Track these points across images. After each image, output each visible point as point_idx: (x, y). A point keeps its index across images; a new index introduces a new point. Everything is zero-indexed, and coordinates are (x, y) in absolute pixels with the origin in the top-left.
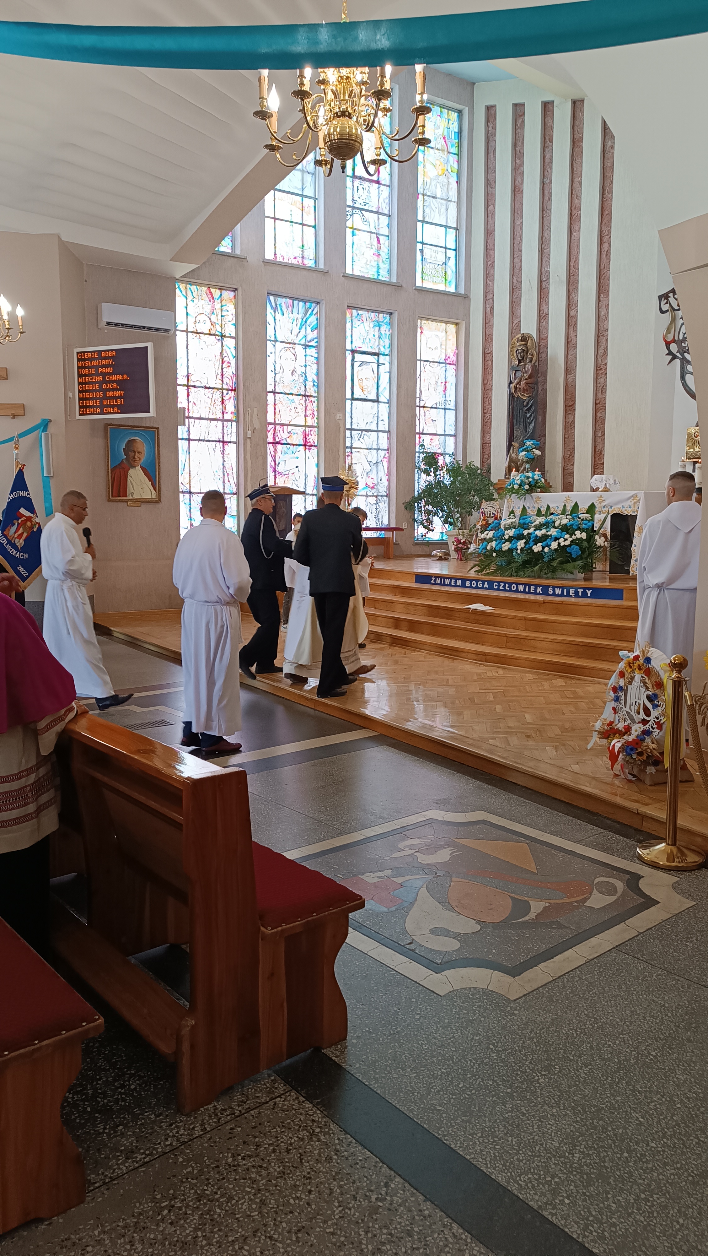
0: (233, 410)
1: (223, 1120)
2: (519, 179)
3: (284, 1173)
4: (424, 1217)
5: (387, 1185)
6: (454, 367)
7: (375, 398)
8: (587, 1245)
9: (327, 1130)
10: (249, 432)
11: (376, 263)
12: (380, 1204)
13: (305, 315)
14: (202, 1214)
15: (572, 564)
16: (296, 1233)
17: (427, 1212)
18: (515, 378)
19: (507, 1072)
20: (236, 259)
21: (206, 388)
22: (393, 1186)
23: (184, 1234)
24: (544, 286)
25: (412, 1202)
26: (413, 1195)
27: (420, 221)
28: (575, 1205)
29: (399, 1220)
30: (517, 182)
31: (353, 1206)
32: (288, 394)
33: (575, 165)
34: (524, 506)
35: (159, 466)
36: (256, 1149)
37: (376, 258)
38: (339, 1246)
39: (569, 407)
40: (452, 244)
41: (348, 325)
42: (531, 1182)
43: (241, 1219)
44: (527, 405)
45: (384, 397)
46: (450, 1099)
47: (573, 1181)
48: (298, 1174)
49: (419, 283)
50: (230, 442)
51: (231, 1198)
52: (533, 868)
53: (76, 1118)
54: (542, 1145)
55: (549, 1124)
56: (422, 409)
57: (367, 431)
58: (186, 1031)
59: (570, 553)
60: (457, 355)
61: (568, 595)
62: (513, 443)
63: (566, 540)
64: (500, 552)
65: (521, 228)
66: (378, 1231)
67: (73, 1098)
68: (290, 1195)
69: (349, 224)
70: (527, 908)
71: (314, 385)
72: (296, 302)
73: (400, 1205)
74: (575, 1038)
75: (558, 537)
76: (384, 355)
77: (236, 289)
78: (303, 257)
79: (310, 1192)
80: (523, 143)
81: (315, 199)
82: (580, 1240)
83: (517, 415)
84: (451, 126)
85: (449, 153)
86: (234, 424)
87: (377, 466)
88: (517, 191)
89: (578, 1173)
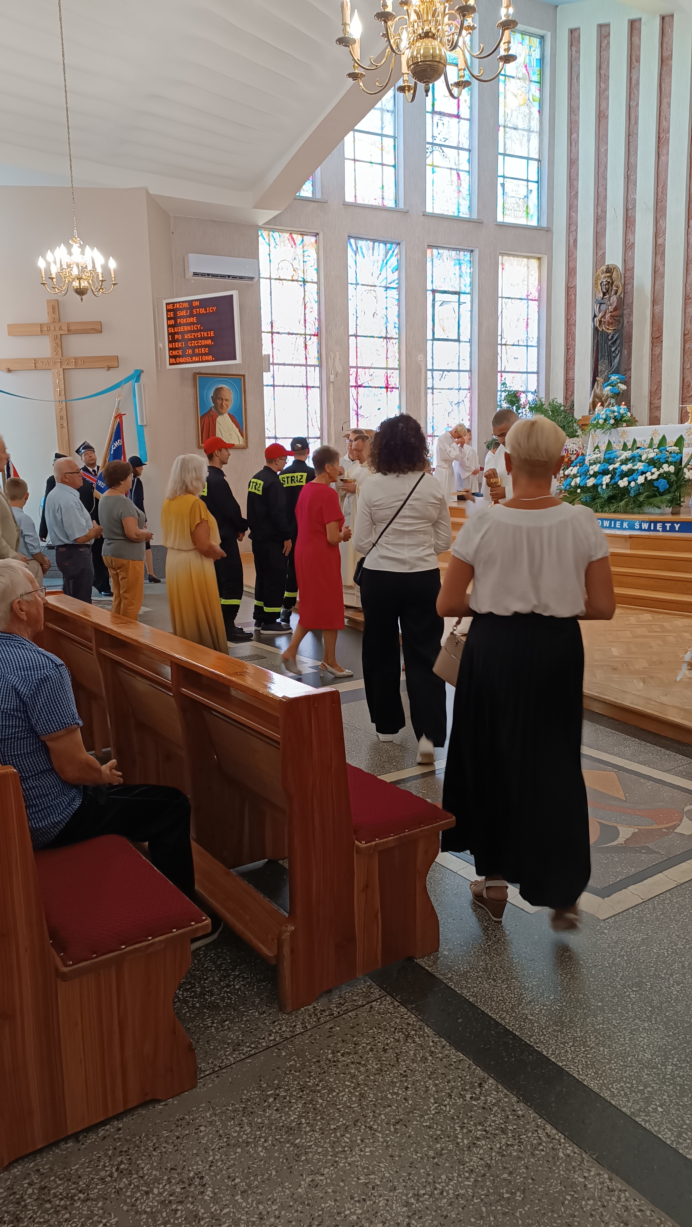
0: (316, 355)
1: (322, 1020)
2: (604, 104)
3: (381, 1070)
4: (518, 1117)
5: (480, 1085)
6: (536, 303)
7: (456, 338)
8: (681, 1151)
9: (421, 1033)
10: (332, 377)
11: (457, 200)
12: (473, 1102)
13: (386, 257)
14: (305, 1103)
15: (659, 498)
16: (394, 1125)
17: (520, 1112)
18: (600, 311)
19: (597, 987)
20: (316, 204)
21: (289, 334)
22: (487, 1087)
23: (289, 1120)
24: (630, 214)
25: (506, 1102)
26: (506, 1096)
27: (501, 154)
28: (668, 1114)
29: (494, 1119)
30: (602, 107)
31: (449, 1104)
32: (370, 337)
33: (663, 85)
34: (609, 442)
35: (246, 412)
36: (355, 1048)
37: (456, 194)
38: (436, 1139)
39: (657, 339)
40: (534, 177)
41: (429, 264)
42: (623, 1090)
43: (342, 1109)
44: (612, 339)
45: (465, 336)
46: (541, 1010)
47: (666, 1091)
48: (394, 1071)
49: (500, 219)
50: (313, 387)
51: (332, 1090)
52: (621, 795)
53: (186, 1013)
54: (634, 1056)
55: (641, 1037)
56: (503, 347)
57: (449, 371)
58: (286, 936)
59: (658, 487)
60: (540, 292)
61: (655, 530)
62: (597, 378)
63: (653, 474)
64: (584, 489)
65: (606, 155)
66: (473, 1128)
67: (183, 995)
68: (388, 1090)
69: (429, 161)
70: (617, 834)
71: (395, 327)
72: (376, 244)
73: (494, 1105)
74: (667, 957)
75: (645, 471)
76: (464, 293)
77: (317, 234)
78: (383, 198)
79: (407, 1088)
80: (608, 65)
81: (394, 138)
82: (674, 1146)
83: (602, 349)
84: (533, 53)
85: (531, 81)
86: (317, 369)
87: (458, 406)
88: (602, 116)
89: (671, 1084)
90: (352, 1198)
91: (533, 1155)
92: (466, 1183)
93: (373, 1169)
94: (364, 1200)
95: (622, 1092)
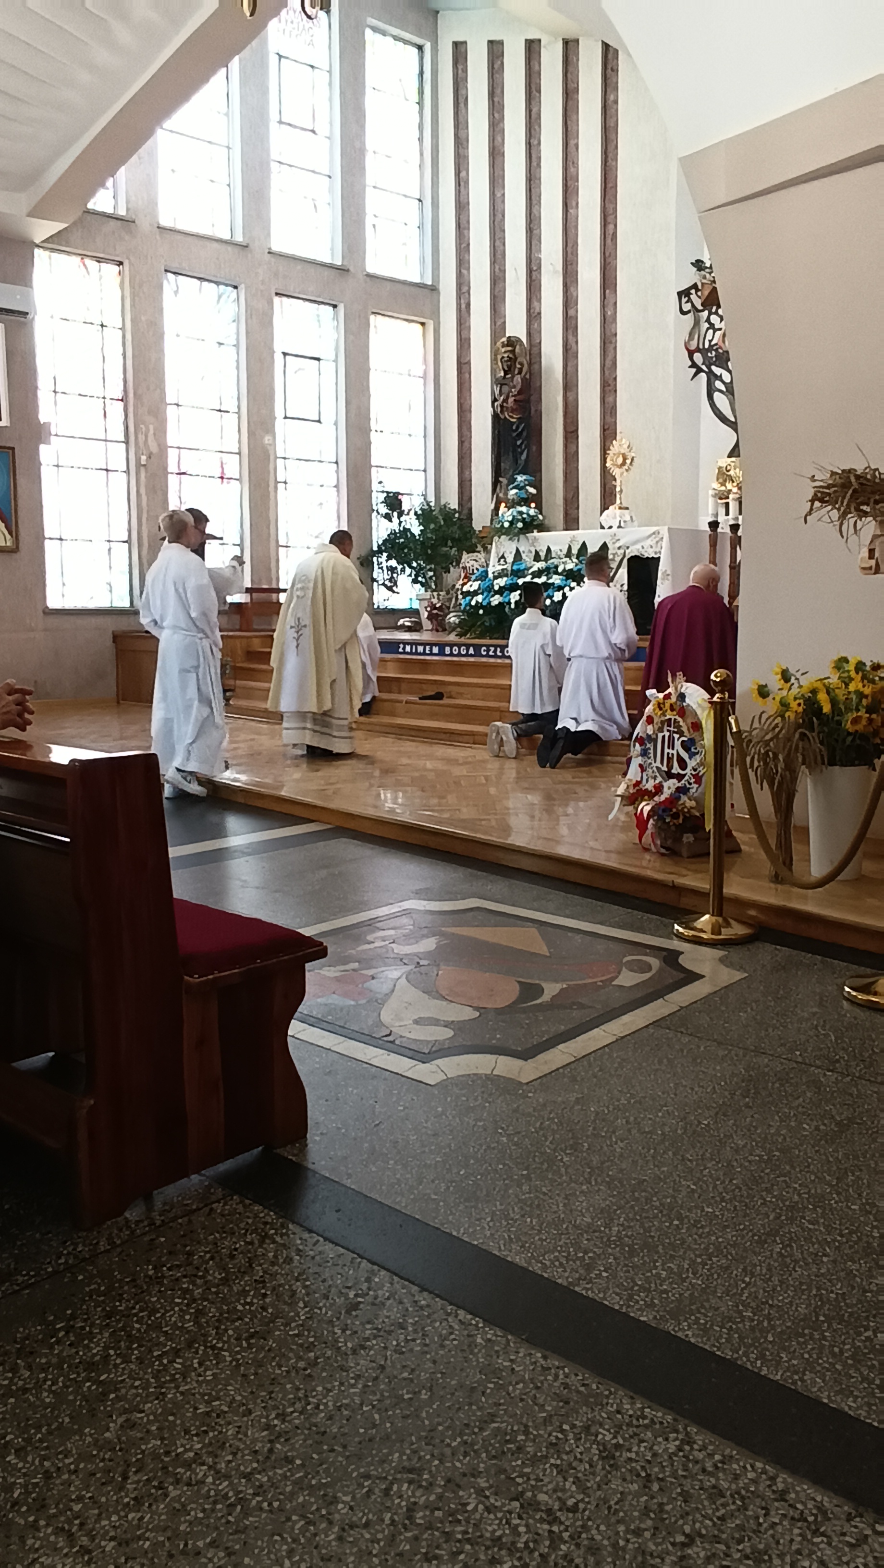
0: (120, 426)
3: (227, 1280)
4: (420, 1308)
5: (368, 1280)
6: (421, 380)
7: (316, 417)
8: (632, 1314)
10: (143, 458)
12: (360, 1299)
14: (114, 1331)
16: (247, 1340)
17: (423, 1302)
18: (501, 394)
19: (520, 1154)
20: (120, 222)
21: (81, 395)
24: (534, 277)
25: (403, 1294)
26: (403, 1287)
27: (370, 186)
28: (615, 1277)
29: (387, 1314)
31: (325, 1305)
32: (196, 407)
34: (517, 549)
35: (16, 502)
36: (187, 1259)
38: (307, 1347)
39: (571, 434)
41: (277, 318)
42: (557, 1260)
43: (169, 1332)
44: (517, 430)
45: (328, 417)
46: (448, 1188)
48: (246, 1279)
49: (370, 268)
50: (117, 471)
51: (155, 1311)
52: (544, 950)
54: (569, 1222)
55: (578, 1201)
56: (378, 434)
57: (307, 461)
58: (81, 1117)
60: (424, 365)
62: (500, 479)
64: (488, 609)
65: (503, 202)
66: (359, 1328)
68: (238, 1301)
69: (275, 183)
70: (539, 992)
71: (233, 397)
72: (204, 283)
73: (388, 1299)
74: (606, 1114)
76: (326, 360)
77: (121, 262)
80: (503, 92)
81: (228, 148)
82: (623, 1311)
83: (505, 442)
84: (409, 66)
85: (407, 99)
86: (123, 446)
88: (496, 153)
89: (617, 1246)
90: (187, 1432)
91: (442, 1346)
92: (352, 1390)
93: (218, 1392)
94: (206, 1432)
95: (557, 1263)
